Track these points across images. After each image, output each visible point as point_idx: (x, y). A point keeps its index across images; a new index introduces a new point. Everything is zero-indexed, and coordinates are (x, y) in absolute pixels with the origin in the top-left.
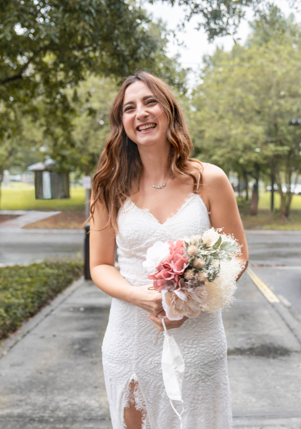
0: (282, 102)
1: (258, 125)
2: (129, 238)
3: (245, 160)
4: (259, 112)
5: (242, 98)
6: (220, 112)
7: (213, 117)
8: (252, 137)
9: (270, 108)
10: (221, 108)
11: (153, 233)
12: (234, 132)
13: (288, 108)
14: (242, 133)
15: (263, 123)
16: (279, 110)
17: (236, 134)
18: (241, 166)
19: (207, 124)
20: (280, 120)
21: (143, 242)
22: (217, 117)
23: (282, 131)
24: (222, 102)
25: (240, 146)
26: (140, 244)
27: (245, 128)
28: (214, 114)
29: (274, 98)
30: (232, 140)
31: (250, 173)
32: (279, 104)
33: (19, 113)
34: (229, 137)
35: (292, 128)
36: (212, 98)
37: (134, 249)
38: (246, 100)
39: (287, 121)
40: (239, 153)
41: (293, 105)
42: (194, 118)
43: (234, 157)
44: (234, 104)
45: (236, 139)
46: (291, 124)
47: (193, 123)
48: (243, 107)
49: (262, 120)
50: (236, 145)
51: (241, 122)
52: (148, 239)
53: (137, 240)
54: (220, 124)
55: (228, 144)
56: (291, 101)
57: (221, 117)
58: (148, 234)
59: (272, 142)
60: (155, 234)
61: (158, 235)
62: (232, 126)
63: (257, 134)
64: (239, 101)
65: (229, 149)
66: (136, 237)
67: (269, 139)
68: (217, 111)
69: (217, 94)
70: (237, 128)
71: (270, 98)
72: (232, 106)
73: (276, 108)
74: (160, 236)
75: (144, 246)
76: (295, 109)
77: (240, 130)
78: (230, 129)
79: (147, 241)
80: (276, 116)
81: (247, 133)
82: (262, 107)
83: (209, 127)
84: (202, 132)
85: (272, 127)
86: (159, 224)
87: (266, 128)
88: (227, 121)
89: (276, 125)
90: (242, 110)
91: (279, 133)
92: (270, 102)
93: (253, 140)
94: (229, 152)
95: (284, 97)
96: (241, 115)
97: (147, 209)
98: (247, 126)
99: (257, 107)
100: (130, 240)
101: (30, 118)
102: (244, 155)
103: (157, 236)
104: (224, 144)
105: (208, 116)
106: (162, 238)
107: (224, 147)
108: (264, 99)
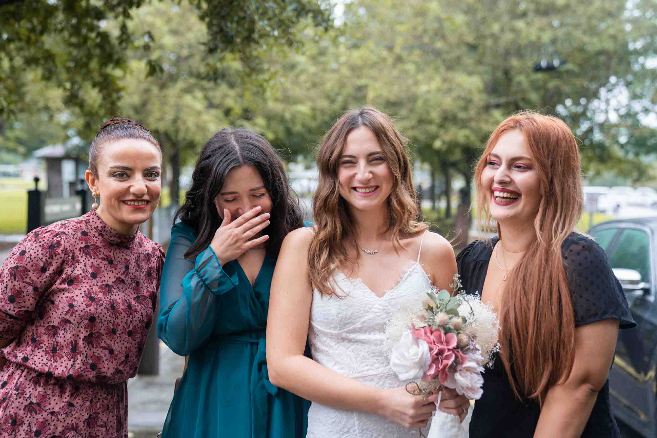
0: (520, 24)
1: (470, 74)
2: (340, 316)
3: (444, 142)
4: (473, 47)
5: (439, 20)
6: (398, 50)
7: (384, 60)
8: (458, 98)
9: (495, 38)
10: (399, 42)
11: (371, 308)
12: (423, 88)
13: (533, 38)
14: (439, 90)
15: (481, 68)
16: (514, 42)
17: (429, 92)
18: (438, 152)
19: (373, 72)
20: (515, 62)
21: (358, 320)
22: (390, 60)
23: (519, 83)
24: (401, 28)
25: (435, 115)
26: (354, 323)
27: (445, 80)
28: (385, 53)
29: (506, 18)
30: (420, 103)
31: (454, 165)
32: (513, 30)
33: (18, 61)
34: (413, 99)
35: (539, 76)
36: (382, 22)
37: (346, 330)
38: (447, 24)
39: (530, 64)
40: (433, 128)
41: (542, 29)
42: (346, 63)
43: (422, 137)
44: (425, 31)
45: (426, 102)
46: (538, 69)
47: (345, 71)
48: (443, 37)
49: (480, 62)
50: (428, 113)
51: (437, 69)
52: (365, 316)
53: (350, 318)
54: (395, 73)
55: (412, 111)
56: (539, 22)
57: (399, 59)
58: (364, 310)
59: (498, 106)
60: (373, 310)
61: (377, 311)
62: (420, 77)
63: (470, 92)
64: (436, 25)
65: (413, 122)
66: (349, 314)
67: (493, 100)
68: (390, 49)
69: (392, 14)
70: (430, 79)
71: (497, 18)
72: (420, 37)
73: (508, 37)
74: (379, 312)
75: (360, 326)
76: (546, 37)
77: (436, 83)
78: (416, 83)
79: (363, 320)
80: (507, 54)
81: (449, 91)
82: (481, 37)
83: (374, 79)
84: (360, 89)
85: (500, 75)
86: (377, 298)
87: (488, 77)
88: (411, 67)
89: (507, 73)
90: (439, 45)
91: (514, 89)
92: (496, 27)
93: (462, 103)
94: (413, 128)
95: (524, 15)
96: (438, 53)
97: (359, 279)
98: (450, 75)
99: (470, 38)
100: (342, 317)
101: (39, 72)
102: (442, 132)
103: (376, 313)
104: (404, 112)
105: (374, 58)
106: (381, 315)
107: (403, 119)
108: (484, 21)
